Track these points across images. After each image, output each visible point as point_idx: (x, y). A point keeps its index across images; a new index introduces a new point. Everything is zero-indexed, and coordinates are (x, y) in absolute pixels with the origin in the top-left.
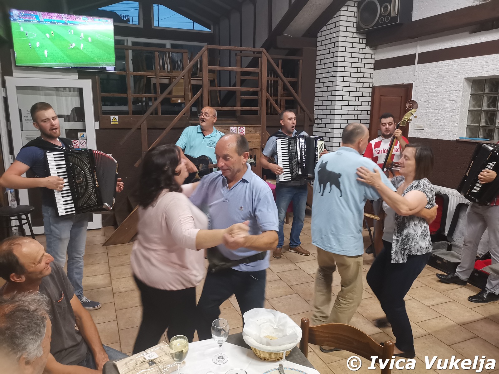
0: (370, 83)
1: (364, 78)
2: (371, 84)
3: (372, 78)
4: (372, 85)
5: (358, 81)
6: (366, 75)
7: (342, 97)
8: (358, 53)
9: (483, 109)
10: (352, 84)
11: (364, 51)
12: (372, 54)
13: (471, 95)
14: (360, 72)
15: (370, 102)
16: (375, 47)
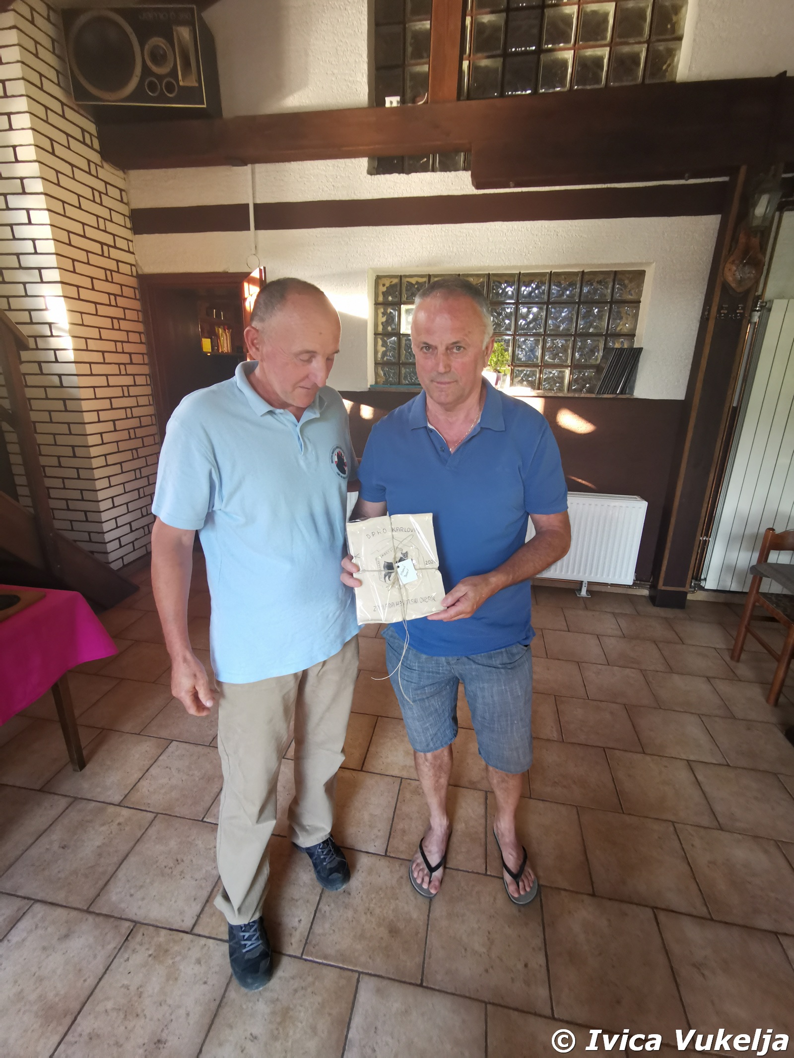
0: (131, 265)
1: (115, 247)
2: (133, 268)
3: (133, 253)
4: (137, 271)
5: (106, 254)
6: (121, 243)
7: (76, 288)
8: (89, 173)
9: (401, 333)
10: (94, 259)
11: (102, 173)
12: (121, 190)
13: (377, 304)
14: (105, 231)
15: (140, 313)
16: (124, 173)
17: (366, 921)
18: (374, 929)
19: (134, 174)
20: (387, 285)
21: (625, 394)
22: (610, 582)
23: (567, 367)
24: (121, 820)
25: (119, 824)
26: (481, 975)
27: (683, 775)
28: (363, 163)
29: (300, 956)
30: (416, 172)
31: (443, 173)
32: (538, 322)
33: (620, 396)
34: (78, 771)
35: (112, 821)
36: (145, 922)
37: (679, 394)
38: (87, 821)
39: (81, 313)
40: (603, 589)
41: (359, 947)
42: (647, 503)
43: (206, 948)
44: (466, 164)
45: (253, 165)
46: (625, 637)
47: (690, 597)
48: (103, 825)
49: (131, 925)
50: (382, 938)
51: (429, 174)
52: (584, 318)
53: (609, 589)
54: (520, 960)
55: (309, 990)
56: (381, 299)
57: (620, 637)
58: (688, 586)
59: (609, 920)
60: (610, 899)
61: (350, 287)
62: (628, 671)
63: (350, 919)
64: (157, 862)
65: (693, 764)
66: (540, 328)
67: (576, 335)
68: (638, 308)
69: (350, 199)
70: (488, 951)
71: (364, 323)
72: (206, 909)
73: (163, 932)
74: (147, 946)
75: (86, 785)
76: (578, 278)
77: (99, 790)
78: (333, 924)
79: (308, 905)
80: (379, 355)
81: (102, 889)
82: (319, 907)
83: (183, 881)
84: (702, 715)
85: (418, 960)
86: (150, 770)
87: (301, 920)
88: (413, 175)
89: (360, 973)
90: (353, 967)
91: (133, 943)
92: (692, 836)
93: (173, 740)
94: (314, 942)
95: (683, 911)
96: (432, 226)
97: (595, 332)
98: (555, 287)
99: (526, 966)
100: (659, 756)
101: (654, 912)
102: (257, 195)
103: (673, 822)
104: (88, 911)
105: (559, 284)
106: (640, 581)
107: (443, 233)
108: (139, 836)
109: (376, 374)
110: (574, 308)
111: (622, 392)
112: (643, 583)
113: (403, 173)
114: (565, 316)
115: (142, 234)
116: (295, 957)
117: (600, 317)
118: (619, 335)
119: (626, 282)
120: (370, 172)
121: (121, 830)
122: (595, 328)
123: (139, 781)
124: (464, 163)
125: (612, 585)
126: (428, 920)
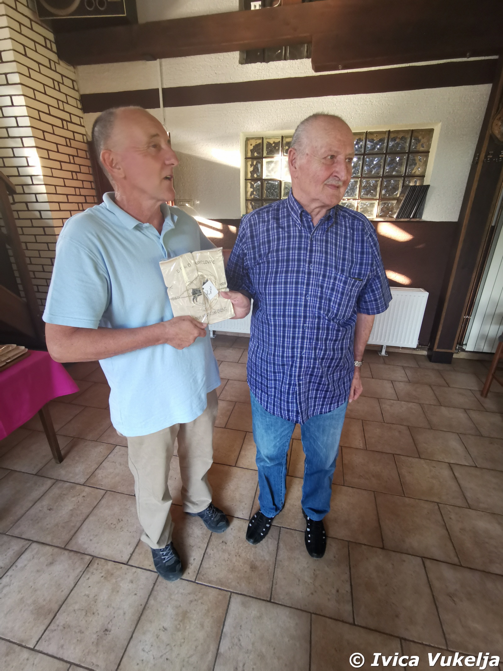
0: (83, 135)
1: (71, 122)
2: (85, 137)
3: (83, 126)
4: (87, 139)
5: (65, 127)
6: (75, 120)
7: (46, 151)
8: (50, 68)
9: (263, 178)
10: (58, 131)
11: (59, 69)
12: (73, 81)
13: (246, 158)
14: (64, 111)
15: (90, 168)
16: (74, 68)
17: (236, 561)
18: (241, 565)
19: (81, 68)
20: (254, 144)
21: (416, 218)
22: (401, 346)
23: (376, 200)
24: (84, 494)
25: (84, 496)
26: (308, 596)
27: (446, 473)
28: (236, 55)
29: (194, 581)
30: (273, 61)
31: (292, 61)
32: (357, 168)
33: (412, 220)
34: (58, 463)
35: (79, 495)
36: (99, 556)
37: (454, 217)
38: (64, 494)
39: (51, 168)
40: (396, 350)
41: (231, 576)
42: (428, 293)
43: (136, 574)
44: (308, 53)
45: (161, 59)
46: (410, 382)
47: (455, 356)
48: (74, 497)
49: (91, 558)
50: (246, 572)
51: (282, 61)
52: (389, 165)
53: (401, 351)
54: (334, 588)
55: (200, 601)
56: (249, 155)
57: (407, 382)
58: (454, 349)
59: (393, 565)
60: (394, 551)
61: (228, 146)
62: (411, 405)
63: (226, 559)
64: (106, 520)
65: (452, 466)
66: (358, 173)
67: (383, 177)
68: (427, 157)
69: (228, 82)
70: (313, 582)
71: (237, 171)
72: (137, 550)
73: (110, 563)
74: (100, 571)
75: (63, 472)
76: (386, 136)
77: (71, 475)
78: (215, 562)
79: (199, 549)
80: (249, 194)
81: (73, 536)
82: (207, 551)
83: (122, 533)
84: (460, 433)
85: (268, 586)
86: (103, 463)
87: (195, 559)
88: (271, 63)
89: (231, 592)
90: (228, 589)
91: (91, 569)
92: (450, 512)
93: (117, 445)
94: (203, 573)
95: (442, 559)
96: (284, 100)
97: (396, 174)
98: (370, 143)
99: (338, 591)
100: (430, 460)
101: (422, 559)
102: (164, 81)
103: (438, 503)
104: (65, 549)
105: (372, 141)
106: (422, 345)
107: (292, 105)
108: (96, 504)
109: (247, 207)
110: (382, 158)
111: (413, 217)
112: (423, 346)
113: (264, 62)
114: (376, 164)
115: (88, 112)
116: (191, 581)
117: (400, 164)
118: (413, 176)
119: (420, 138)
120: (241, 62)
121: (84, 500)
122: (397, 171)
123: (96, 470)
124: (307, 52)
125: (403, 348)
126: (276, 561)
